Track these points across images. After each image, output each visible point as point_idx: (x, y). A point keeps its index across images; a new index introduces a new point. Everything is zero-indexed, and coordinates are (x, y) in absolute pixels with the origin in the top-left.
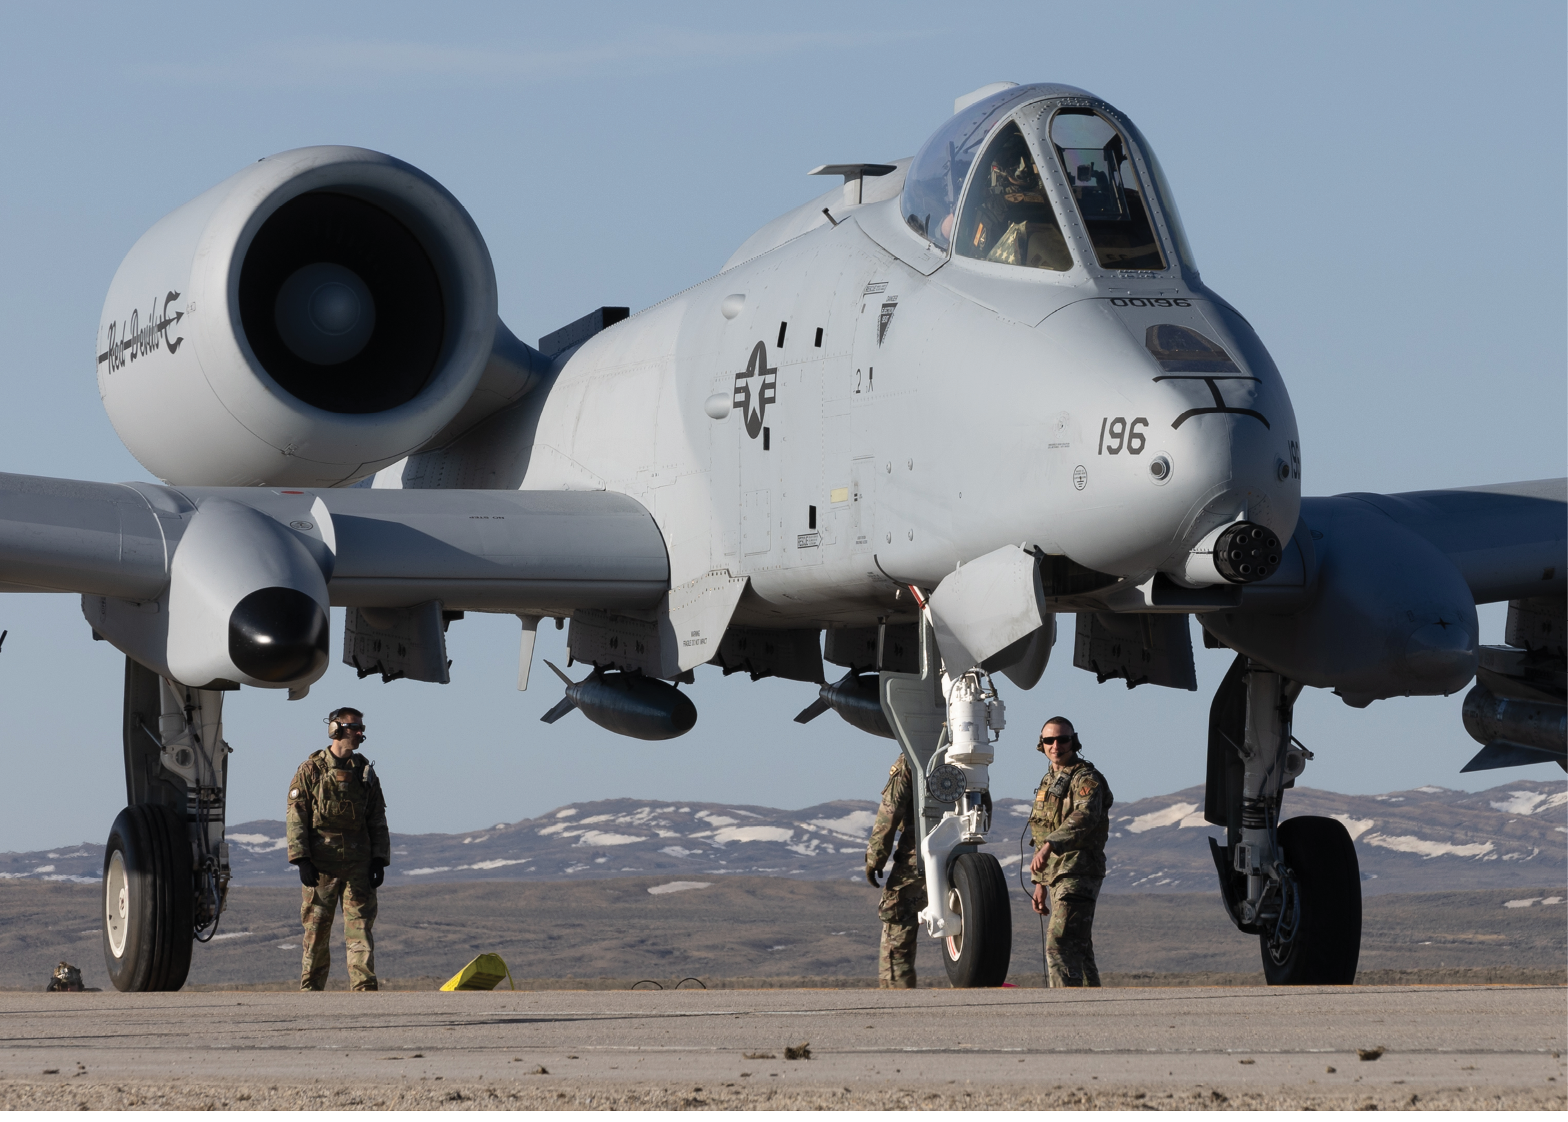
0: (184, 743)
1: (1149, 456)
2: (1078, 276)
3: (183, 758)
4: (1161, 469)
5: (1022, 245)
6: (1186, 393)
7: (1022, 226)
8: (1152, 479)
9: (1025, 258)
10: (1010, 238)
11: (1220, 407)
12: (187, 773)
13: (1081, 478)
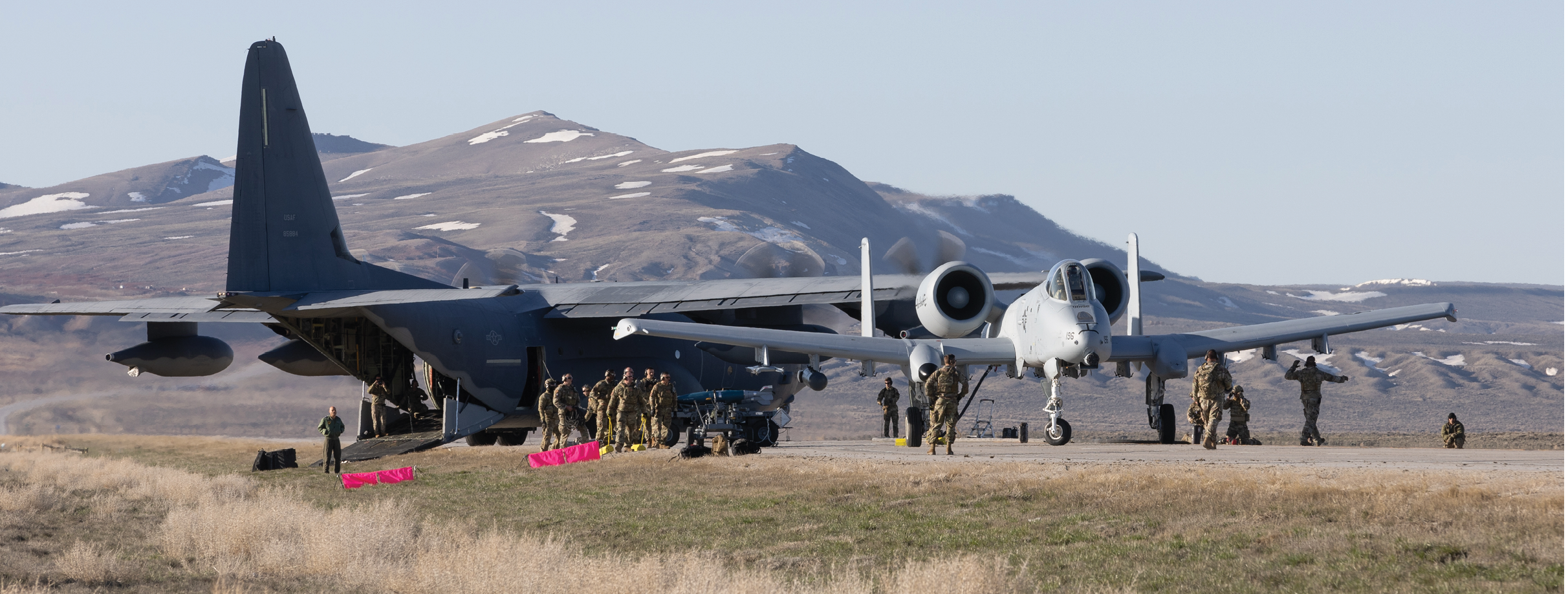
0: (920, 394)
1: (1074, 340)
2: (1068, 302)
3: (920, 397)
4: (1076, 343)
5: (1060, 294)
6: (1082, 327)
7: (1060, 291)
8: (1075, 345)
9: (1060, 298)
10: (1058, 293)
11: (1088, 330)
12: (920, 400)
13: (1063, 343)
